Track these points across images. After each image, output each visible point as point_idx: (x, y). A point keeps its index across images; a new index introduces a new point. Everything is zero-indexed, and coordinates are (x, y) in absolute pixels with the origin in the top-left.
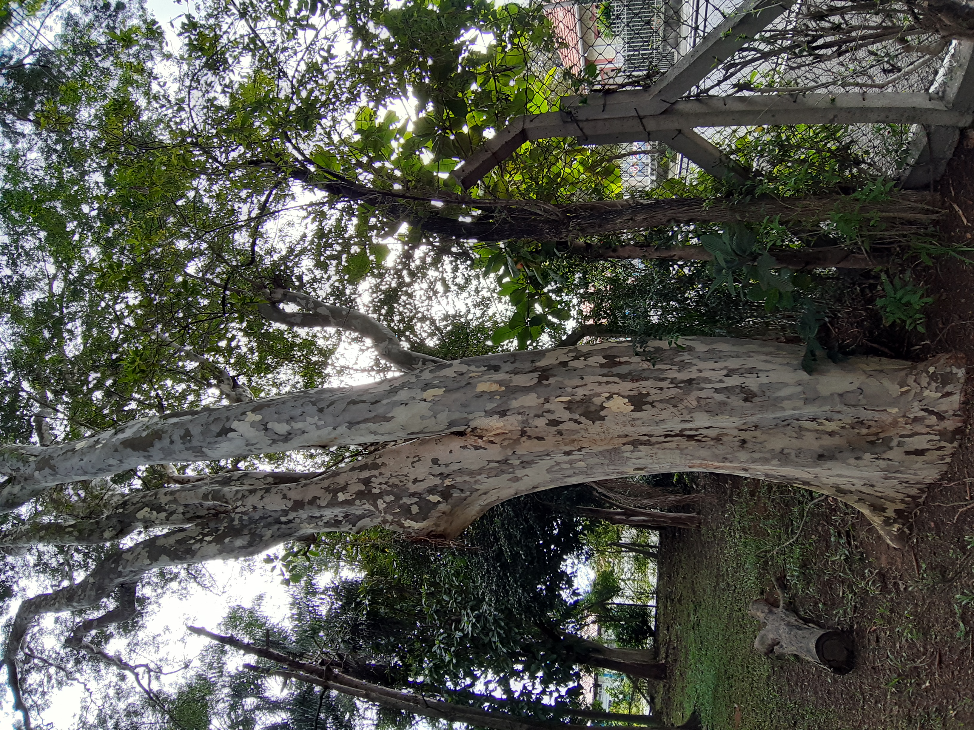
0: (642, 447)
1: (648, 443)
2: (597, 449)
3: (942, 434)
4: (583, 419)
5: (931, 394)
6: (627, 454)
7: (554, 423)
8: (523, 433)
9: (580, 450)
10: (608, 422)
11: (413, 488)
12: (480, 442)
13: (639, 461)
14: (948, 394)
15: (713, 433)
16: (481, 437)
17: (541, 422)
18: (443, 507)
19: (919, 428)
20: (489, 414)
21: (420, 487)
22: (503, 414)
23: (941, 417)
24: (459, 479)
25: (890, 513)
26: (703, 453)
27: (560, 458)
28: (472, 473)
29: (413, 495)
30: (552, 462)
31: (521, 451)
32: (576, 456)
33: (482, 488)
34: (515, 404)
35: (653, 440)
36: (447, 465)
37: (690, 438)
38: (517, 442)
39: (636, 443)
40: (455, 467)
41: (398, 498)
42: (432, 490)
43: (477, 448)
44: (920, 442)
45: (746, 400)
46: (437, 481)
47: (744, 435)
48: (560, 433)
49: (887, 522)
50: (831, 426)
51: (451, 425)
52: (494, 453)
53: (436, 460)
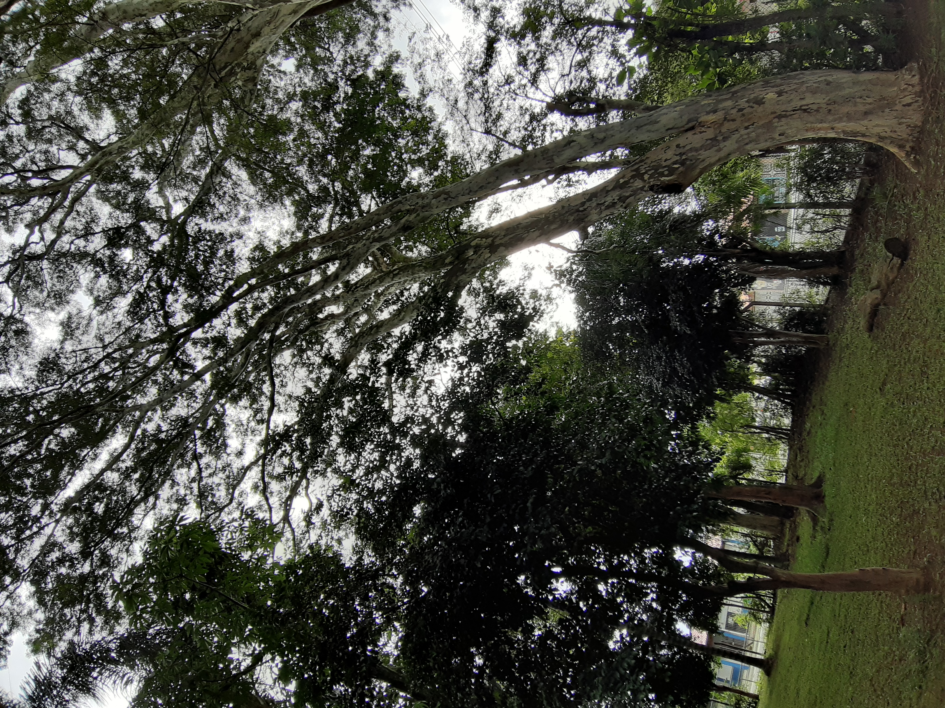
0: (783, 119)
1: (785, 116)
2: (761, 123)
3: (915, 93)
4: (754, 105)
5: (907, 77)
6: (776, 124)
7: (740, 110)
8: (725, 119)
9: (753, 125)
10: (766, 105)
11: (664, 164)
12: (703, 129)
13: (782, 128)
14: (914, 76)
15: (815, 107)
16: (703, 126)
17: (734, 111)
18: (681, 169)
19: (906, 93)
20: (708, 113)
21: (668, 163)
22: (715, 112)
23: (913, 86)
24: (690, 155)
25: (908, 148)
26: (811, 119)
27: (743, 132)
28: (697, 150)
29: (665, 167)
30: (738, 135)
31: (724, 130)
32: (751, 128)
33: (702, 157)
34: (721, 106)
35: (788, 113)
36: (684, 147)
37: (805, 110)
38: (722, 124)
39: (780, 117)
40: (687, 148)
41: (656, 170)
42: (675, 163)
43: (701, 133)
44: (908, 100)
45: (827, 84)
46: (678, 158)
47: (830, 107)
48: (743, 115)
49: (908, 155)
50: (869, 100)
51: (689, 121)
52: (710, 133)
53: (678, 146)
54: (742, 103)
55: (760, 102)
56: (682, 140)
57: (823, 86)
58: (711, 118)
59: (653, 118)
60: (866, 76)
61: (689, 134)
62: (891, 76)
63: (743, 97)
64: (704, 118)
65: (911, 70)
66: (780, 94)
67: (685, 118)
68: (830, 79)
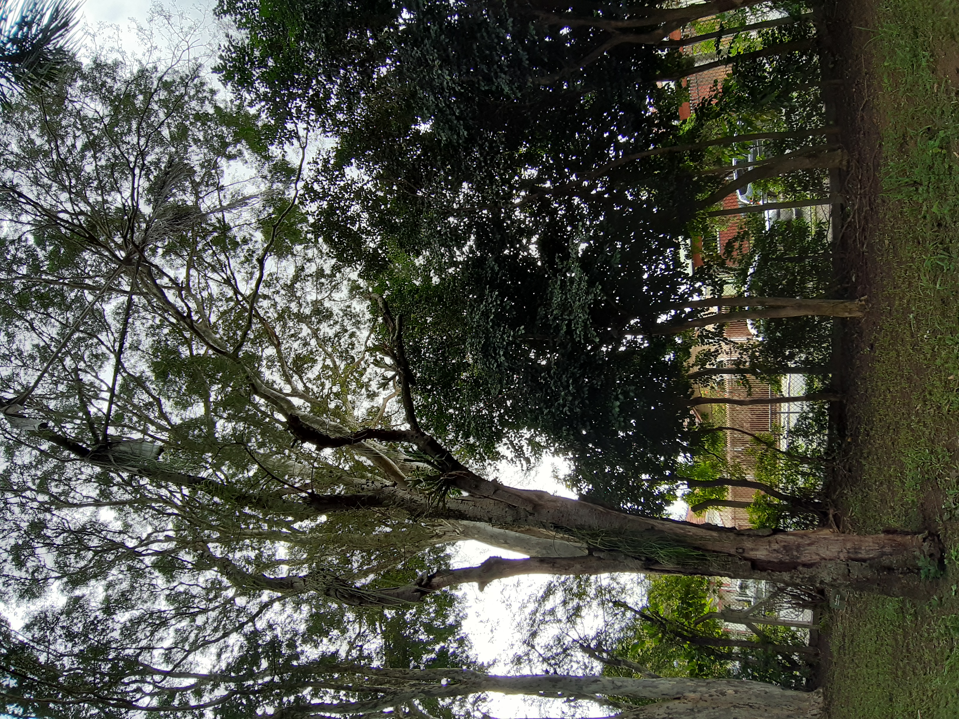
1: (739, 707)
2: (723, 708)
3: (820, 708)
4: (720, 695)
5: (816, 697)
6: (732, 711)
7: (711, 696)
8: (701, 698)
9: (718, 707)
10: (727, 697)
12: (686, 701)
13: (735, 714)
14: (820, 697)
15: (757, 706)
16: (686, 699)
17: (707, 695)
19: (814, 707)
20: (690, 691)
22: (694, 692)
23: (819, 703)
27: (711, 710)
28: (680, 714)
30: (708, 712)
31: (699, 706)
32: (717, 709)
34: (699, 689)
36: (672, 709)
37: (751, 706)
38: (698, 702)
39: (735, 707)
40: (674, 711)
43: (684, 703)
44: (815, 712)
45: (765, 693)
48: (712, 699)
50: (791, 708)
51: (678, 693)
52: (690, 705)
53: (668, 707)
54: (713, 691)
55: (723, 694)
56: (671, 704)
57: (763, 694)
58: (692, 695)
59: (655, 684)
60: (790, 693)
61: (677, 702)
62: (805, 695)
63: (714, 688)
64: (687, 694)
65: (818, 693)
66: (736, 692)
67: (675, 690)
68: (767, 690)
